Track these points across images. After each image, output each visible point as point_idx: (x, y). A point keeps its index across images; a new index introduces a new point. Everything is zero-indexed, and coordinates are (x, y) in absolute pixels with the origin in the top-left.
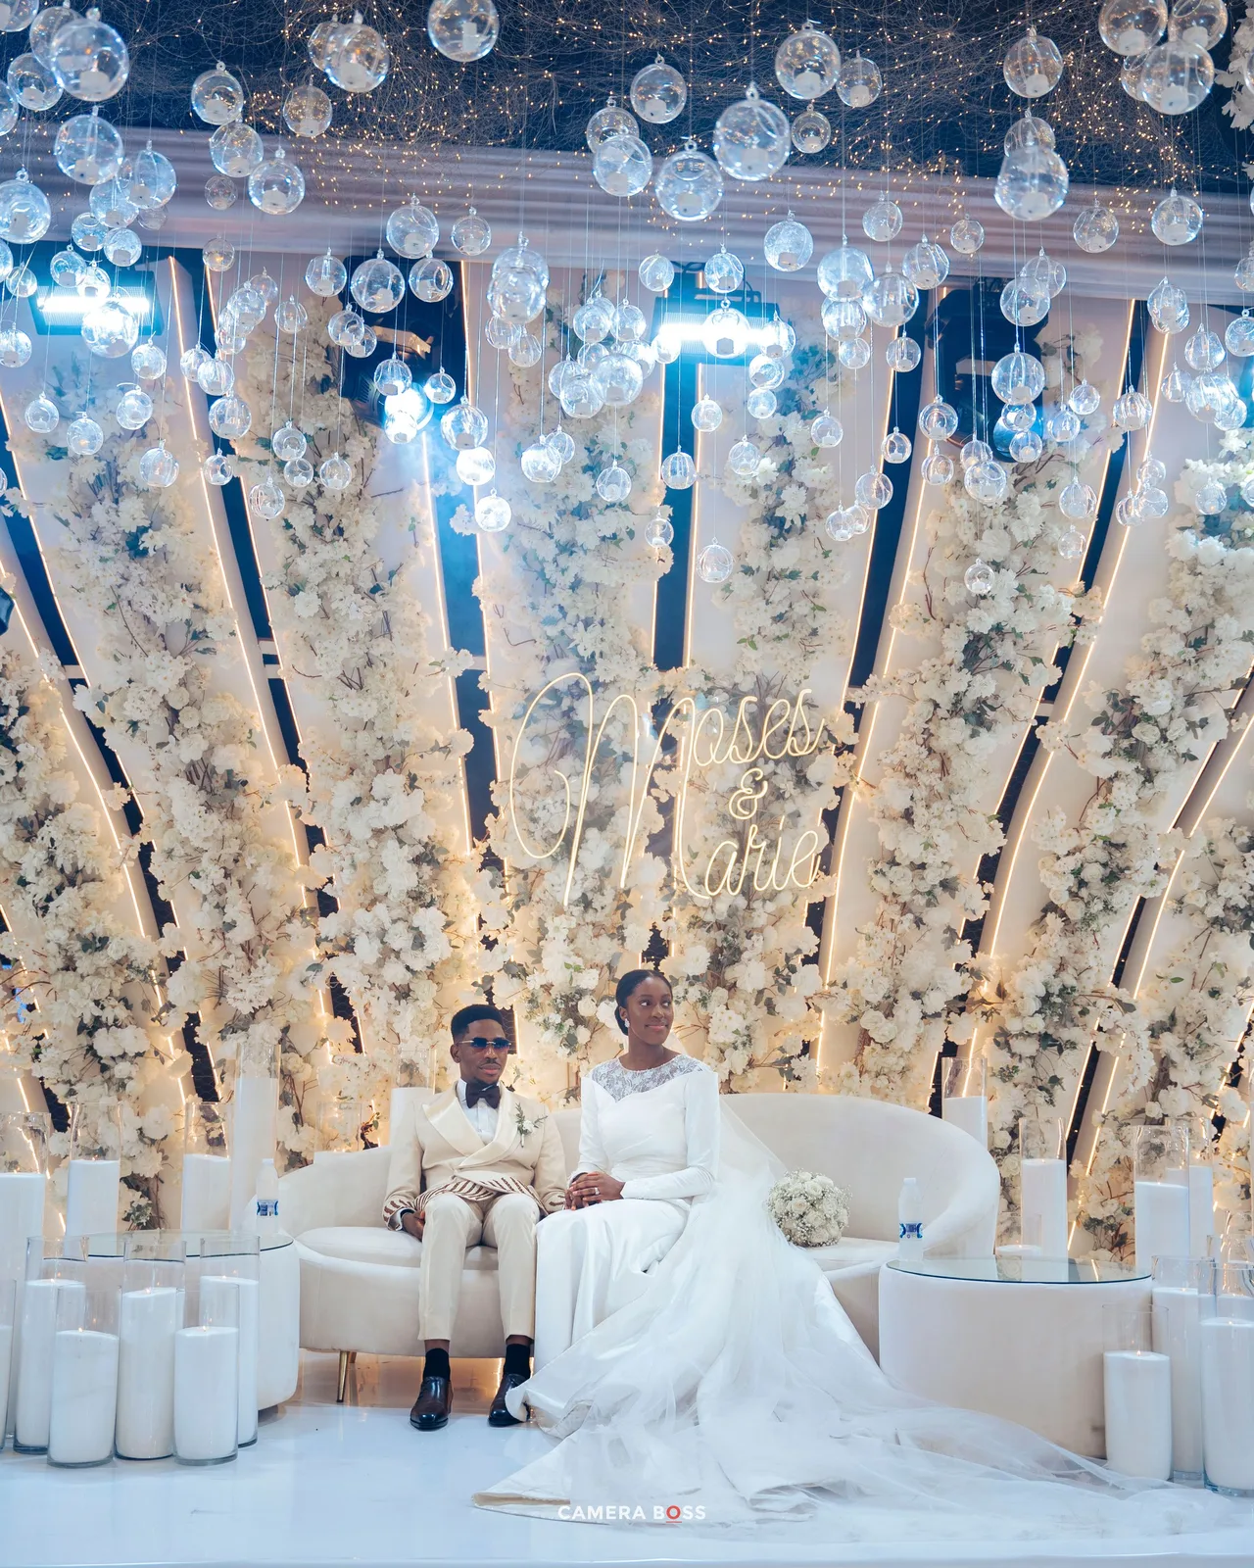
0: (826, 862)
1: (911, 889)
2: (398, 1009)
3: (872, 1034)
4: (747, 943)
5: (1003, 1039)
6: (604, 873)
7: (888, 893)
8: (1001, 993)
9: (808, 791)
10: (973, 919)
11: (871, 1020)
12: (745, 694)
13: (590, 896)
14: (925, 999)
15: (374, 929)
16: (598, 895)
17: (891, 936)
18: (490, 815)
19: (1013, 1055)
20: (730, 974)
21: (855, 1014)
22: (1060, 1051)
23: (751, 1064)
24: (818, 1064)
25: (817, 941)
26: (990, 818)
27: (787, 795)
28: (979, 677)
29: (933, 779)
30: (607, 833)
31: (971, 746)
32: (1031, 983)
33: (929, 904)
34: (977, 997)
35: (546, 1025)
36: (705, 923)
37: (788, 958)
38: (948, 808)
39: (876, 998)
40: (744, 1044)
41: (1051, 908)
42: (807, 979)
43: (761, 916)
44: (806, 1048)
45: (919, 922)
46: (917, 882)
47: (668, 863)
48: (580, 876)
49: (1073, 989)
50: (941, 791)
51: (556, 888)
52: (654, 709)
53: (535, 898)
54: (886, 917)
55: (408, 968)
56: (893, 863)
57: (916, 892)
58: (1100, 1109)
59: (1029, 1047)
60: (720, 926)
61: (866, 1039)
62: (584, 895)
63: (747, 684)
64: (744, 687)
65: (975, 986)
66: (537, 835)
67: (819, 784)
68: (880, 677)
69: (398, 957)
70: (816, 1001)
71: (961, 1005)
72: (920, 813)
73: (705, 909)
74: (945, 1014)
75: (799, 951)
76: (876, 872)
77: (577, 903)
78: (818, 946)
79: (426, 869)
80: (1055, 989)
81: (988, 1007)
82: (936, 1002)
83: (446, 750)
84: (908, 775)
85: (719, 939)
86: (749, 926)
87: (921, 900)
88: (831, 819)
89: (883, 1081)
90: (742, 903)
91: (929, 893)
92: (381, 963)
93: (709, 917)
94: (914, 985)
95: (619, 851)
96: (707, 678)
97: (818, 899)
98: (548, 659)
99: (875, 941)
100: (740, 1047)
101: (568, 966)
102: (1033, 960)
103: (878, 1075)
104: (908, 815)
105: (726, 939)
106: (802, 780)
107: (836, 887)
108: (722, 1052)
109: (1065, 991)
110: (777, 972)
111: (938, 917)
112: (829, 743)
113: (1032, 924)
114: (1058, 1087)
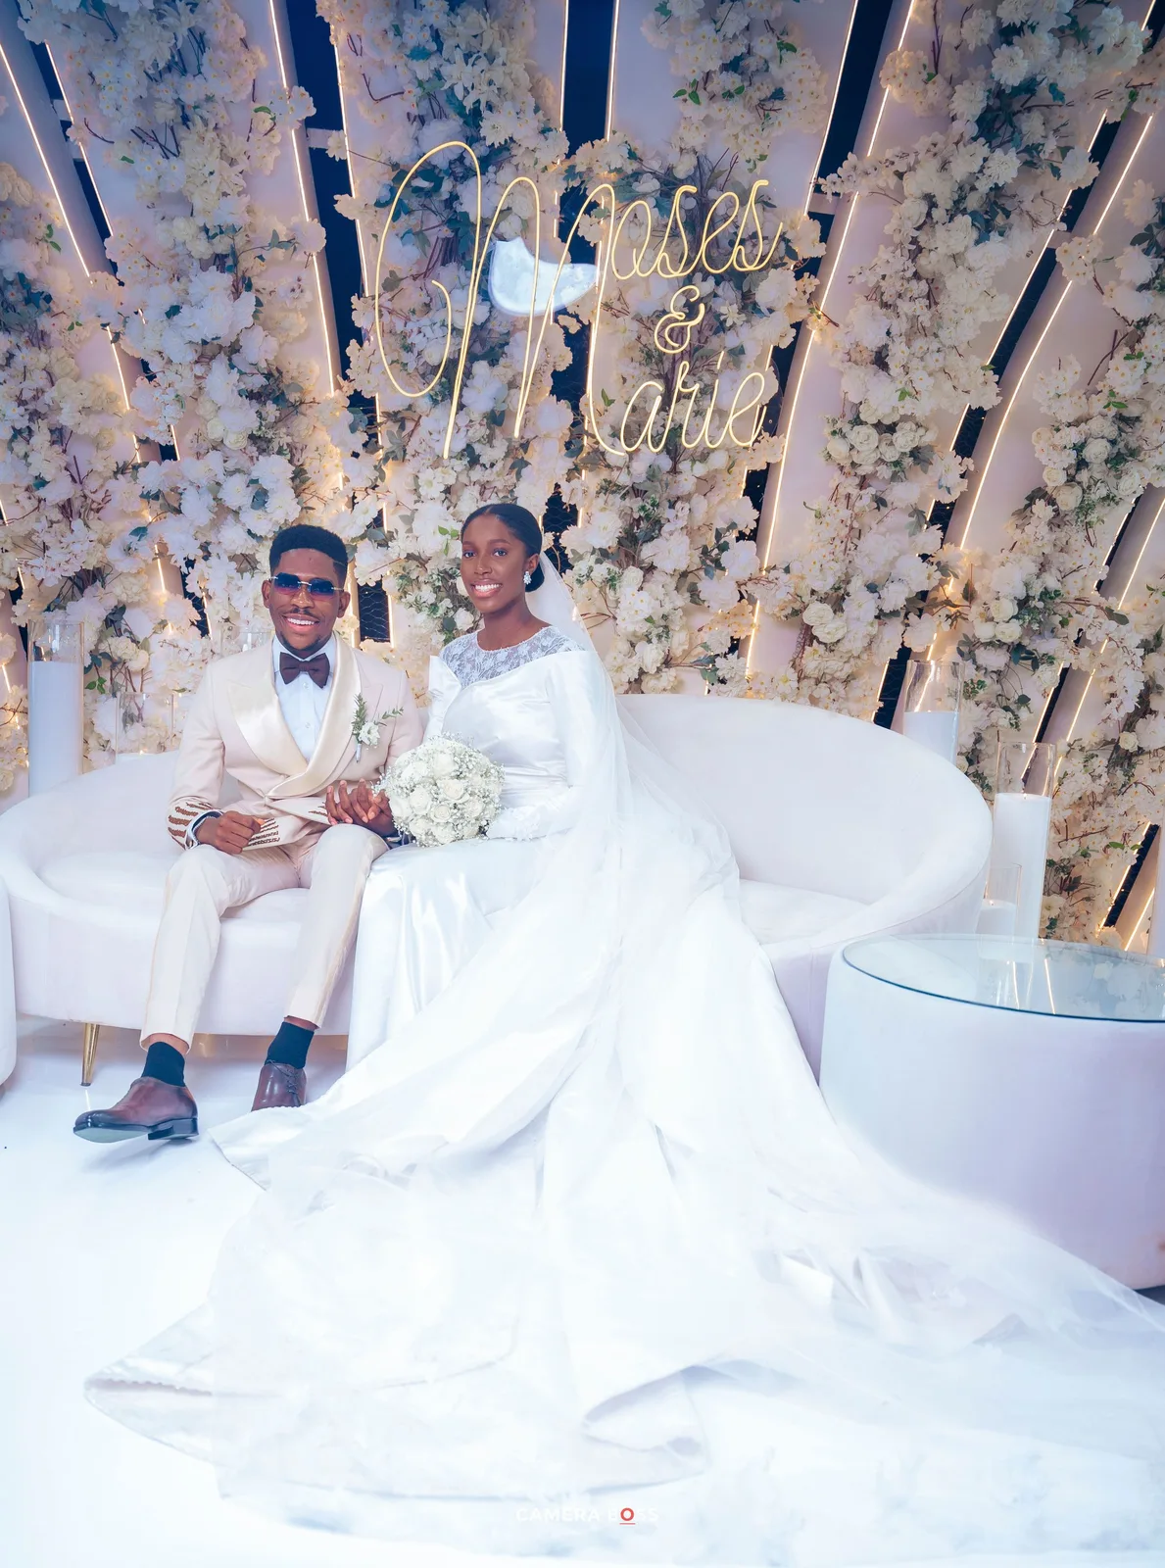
0: (773, 417)
1: (874, 457)
2: (240, 583)
3: (815, 632)
4: (668, 513)
5: (969, 649)
6: (496, 419)
7: (847, 463)
8: (969, 594)
9: (756, 318)
10: (947, 499)
11: (817, 614)
12: (682, 182)
13: (478, 448)
14: (884, 593)
15: (204, 483)
16: (487, 448)
17: (845, 514)
18: (353, 342)
19: (978, 668)
20: (647, 552)
21: (797, 606)
22: (1035, 666)
23: (667, 662)
24: (749, 663)
25: (756, 514)
26: (984, 368)
27: (728, 324)
28: (999, 152)
29: (919, 307)
30: (498, 369)
31: (976, 256)
32: (1007, 580)
33: (894, 477)
34: (941, 597)
35: (418, 606)
36: (619, 487)
37: (718, 535)
38: (935, 346)
39: (824, 586)
40: (659, 637)
41: (1039, 494)
42: (740, 558)
43: (687, 480)
44: (735, 646)
45: (880, 502)
46: (883, 448)
47: (575, 408)
48: (463, 421)
49: (1057, 593)
50: (927, 324)
51: (435, 436)
52: (563, 200)
53: (410, 450)
54: (842, 491)
55: (249, 532)
56: (857, 421)
57: (881, 461)
58: (1065, 738)
59: (996, 660)
60: (636, 491)
61: (808, 637)
62: (469, 447)
63: (684, 167)
64: (681, 172)
65: (942, 583)
66: (411, 369)
67: (771, 311)
68: (860, 157)
69: (237, 520)
70: (750, 587)
71: (921, 605)
72: (898, 353)
73: (619, 469)
74: (903, 614)
75: (733, 526)
76: (834, 433)
77: (461, 455)
78: (757, 521)
79: (271, 410)
80: (1037, 591)
81: (953, 610)
82: (895, 597)
83: (291, 244)
84: (885, 305)
85: (636, 508)
86: (673, 492)
87: (885, 472)
88: (784, 361)
89: (822, 691)
90: (666, 463)
91: (897, 463)
92: (215, 524)
93: (623, 479)
94: (870, 574)
95: (513, 391)
96: (632, 155)
97: (760, 466)
98: (422, 120)
99: (827, 519)
100: (655, 640)
101: (443, 531)
102: (1012, 556)
103: (818, 682)
104: (880, 360)
105: (643, 508)
106: (749, 305)
107: (782, 450)
108: (633, 645)
109: (1046, 595)
110: (705, 552)
111: (904, 494)
112: (786, 259)
113: (1013, 514)
114: (1024, 709)
